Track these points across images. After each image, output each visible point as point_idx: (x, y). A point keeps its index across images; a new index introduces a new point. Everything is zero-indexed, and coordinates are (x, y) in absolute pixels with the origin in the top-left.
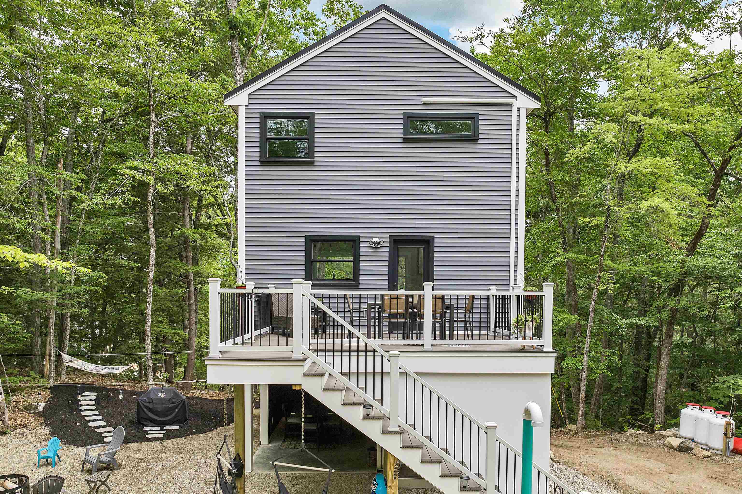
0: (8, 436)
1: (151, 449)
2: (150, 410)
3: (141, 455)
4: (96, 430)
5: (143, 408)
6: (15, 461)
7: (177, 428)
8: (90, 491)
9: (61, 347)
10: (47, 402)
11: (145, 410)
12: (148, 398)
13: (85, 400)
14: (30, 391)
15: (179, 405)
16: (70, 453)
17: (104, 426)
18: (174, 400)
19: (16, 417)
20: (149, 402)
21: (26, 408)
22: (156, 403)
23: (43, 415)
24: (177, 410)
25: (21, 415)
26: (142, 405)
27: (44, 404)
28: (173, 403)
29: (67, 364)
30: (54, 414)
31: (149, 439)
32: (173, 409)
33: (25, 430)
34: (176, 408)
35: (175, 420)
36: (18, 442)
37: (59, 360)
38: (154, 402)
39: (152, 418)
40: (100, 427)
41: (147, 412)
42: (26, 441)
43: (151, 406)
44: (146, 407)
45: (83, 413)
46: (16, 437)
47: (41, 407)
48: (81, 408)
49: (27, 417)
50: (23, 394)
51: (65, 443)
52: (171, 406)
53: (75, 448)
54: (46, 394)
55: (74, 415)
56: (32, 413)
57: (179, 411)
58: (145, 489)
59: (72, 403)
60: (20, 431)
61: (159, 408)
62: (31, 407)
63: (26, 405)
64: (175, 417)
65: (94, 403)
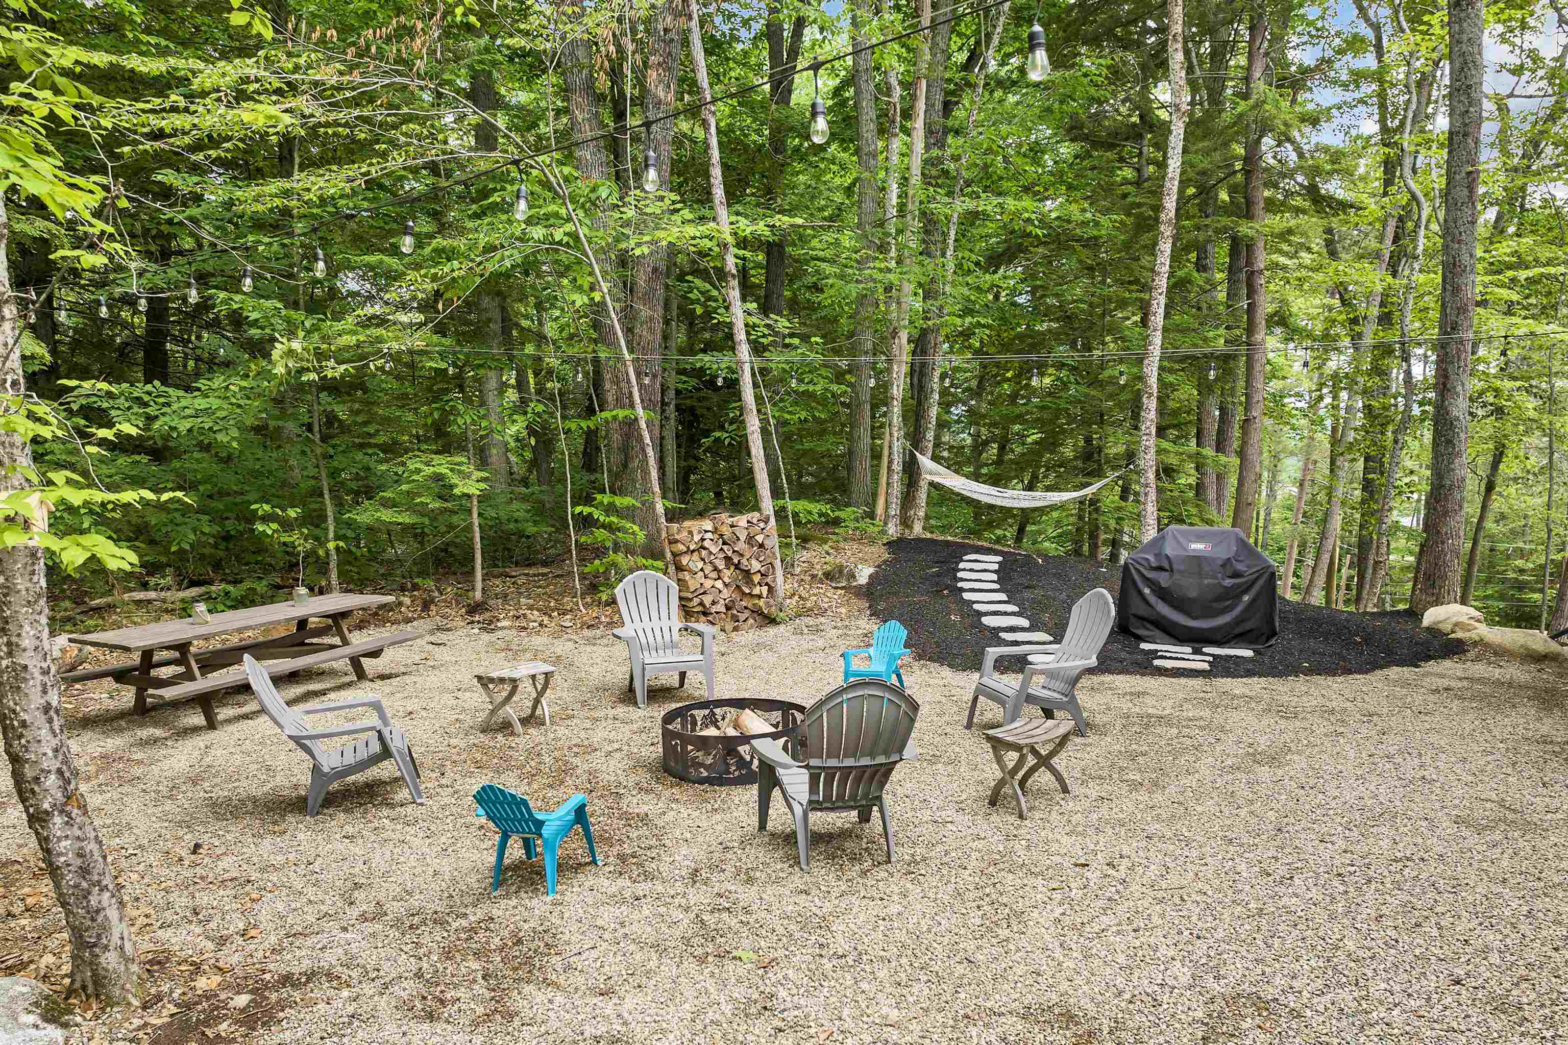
0: (782, 627)
1: (1181, 696)
2: (1163, 594)
3: (1151, 706)
4: (1001, 634)
5: (1140, 584)
6: (789, 682)
7: (1248, 653)
8: (1001, 783)
9: (915, 438)
10: (879, 566)
11: (1147, 591)
12: (1157, 556)
13: (971, 570)
14: (842, 545)
15: (1254, 582)
16: (932, 681)
17: (1023, 629)
18: (1240, 567)
19: (804, 594)
20: (1161, 569)
21: (828, 576)
22: (1179, 571)
23: (868, 593)
24: (1246, 598)
25: (815, 591)
26: (1136, 577)
27: (872, 570)
28: (1236, 575)
29: (929, 477)
30: (895, 594)
31: (1166, 670)
32: (1234, 594)
33: (822, 620)
34: (1245, 592)
35: (1238, 630)
36: (806, 643)
37: (911, 469)
38: (1175, 567)
39: (1164, 617)
40: (1012, 629)
41: (1152, 599)
42: (821, 643)
43: (1164, 579)
44: (1149, 582)
45: (967, 596)
46: (798, 632)
47: (864, 575)
48: (960, 585)
49: (830, 596)
50: (826, 547)
51: (919, 657)
52: (1228, 582)
53: (946, 672)
54: (879, 553)
55: (943, 597)
56: (842, 588)
57: (1253, 601)
58: (1199, 809)
59: (938, 575)
60: (810, 621)
61: (1191, 588)
62: (841, 572)
63: (828, 568)
64: (1238, 621)
65: (994, 577)
